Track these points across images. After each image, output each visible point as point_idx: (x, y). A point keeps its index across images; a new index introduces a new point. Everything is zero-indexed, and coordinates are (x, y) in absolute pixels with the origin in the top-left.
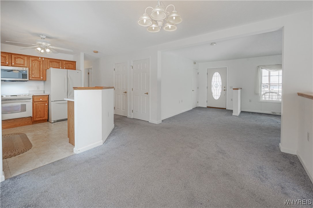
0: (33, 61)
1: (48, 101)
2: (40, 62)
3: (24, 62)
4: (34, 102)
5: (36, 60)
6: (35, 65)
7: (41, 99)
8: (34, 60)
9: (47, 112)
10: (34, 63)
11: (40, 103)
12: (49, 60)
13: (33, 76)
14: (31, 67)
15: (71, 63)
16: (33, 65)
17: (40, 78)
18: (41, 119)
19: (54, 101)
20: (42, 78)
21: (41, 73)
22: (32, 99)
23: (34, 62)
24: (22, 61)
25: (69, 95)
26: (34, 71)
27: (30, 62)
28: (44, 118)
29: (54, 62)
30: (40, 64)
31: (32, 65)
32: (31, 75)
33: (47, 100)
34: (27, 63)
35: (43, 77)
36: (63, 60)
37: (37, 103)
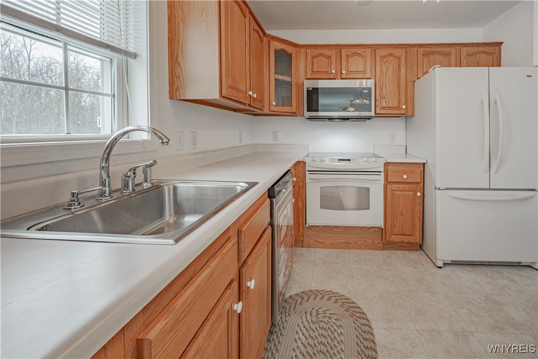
0: (385, 60)
1: (422, 184)
2: (399, 59)
3: (365, 64)
4: (387, 182)
5: (391, 55)
6: (387, 69)
7: (405, 177)
8: (385, 57)
9: (420, 220)
10: (387, 64)
11: (402, 186)
12: (421, 50)
13: (384, 105)
14: (380, 78)
15: (486, 49)
16: (384, 71)
17: (399, 108)
18: (406, 239)
19: (446, 189)
20: (404, 107)
21: (403, 93)
22: (382, 174)
23: (387, 61)
24: (361, 60)
25: (496, 172)
26: (386, 88)
27: (378, 63)
28: (411, 239)
29: (433, 53)
30: (399, 65)
31: (381, 71)
32: (379, 100)
33: (419, 181)
34: (371, 67)
35: (406, 104)
36: (459, 45)
37: (394, 187)
